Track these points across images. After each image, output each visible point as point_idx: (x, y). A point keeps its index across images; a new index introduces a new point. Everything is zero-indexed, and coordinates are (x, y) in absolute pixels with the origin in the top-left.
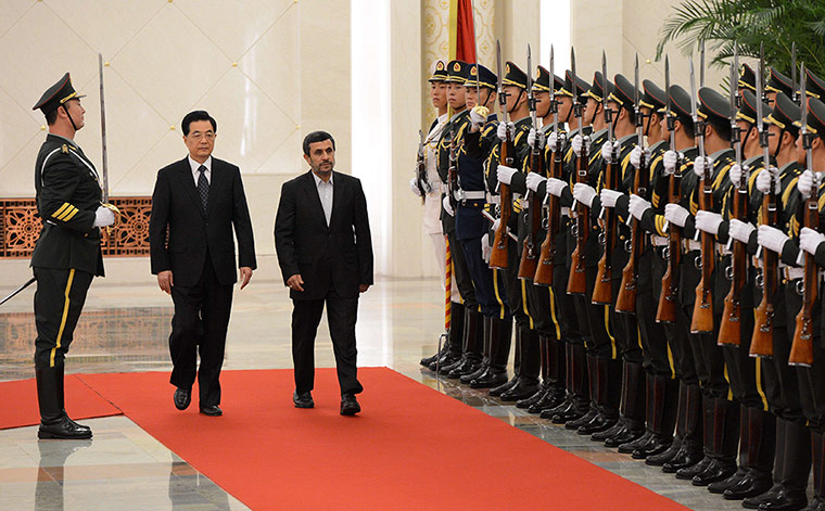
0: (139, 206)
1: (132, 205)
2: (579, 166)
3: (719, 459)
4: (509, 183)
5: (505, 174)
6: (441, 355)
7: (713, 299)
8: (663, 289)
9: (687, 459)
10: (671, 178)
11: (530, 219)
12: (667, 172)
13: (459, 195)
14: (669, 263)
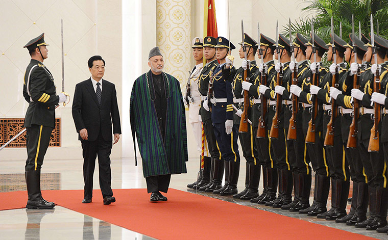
0: (19, 123)
1: (15, 122)
2: (293, 77)
3: (378, 217)
4: (248, 90)
5: (246, 85)
6: (198, 182)
7: (380, 135)
8: (350, 131)
9: (358, 218)
10: (355, 76)
11: (262, 108)
12: (352, 74)
13: (214, 101)
14: (353, 119)
